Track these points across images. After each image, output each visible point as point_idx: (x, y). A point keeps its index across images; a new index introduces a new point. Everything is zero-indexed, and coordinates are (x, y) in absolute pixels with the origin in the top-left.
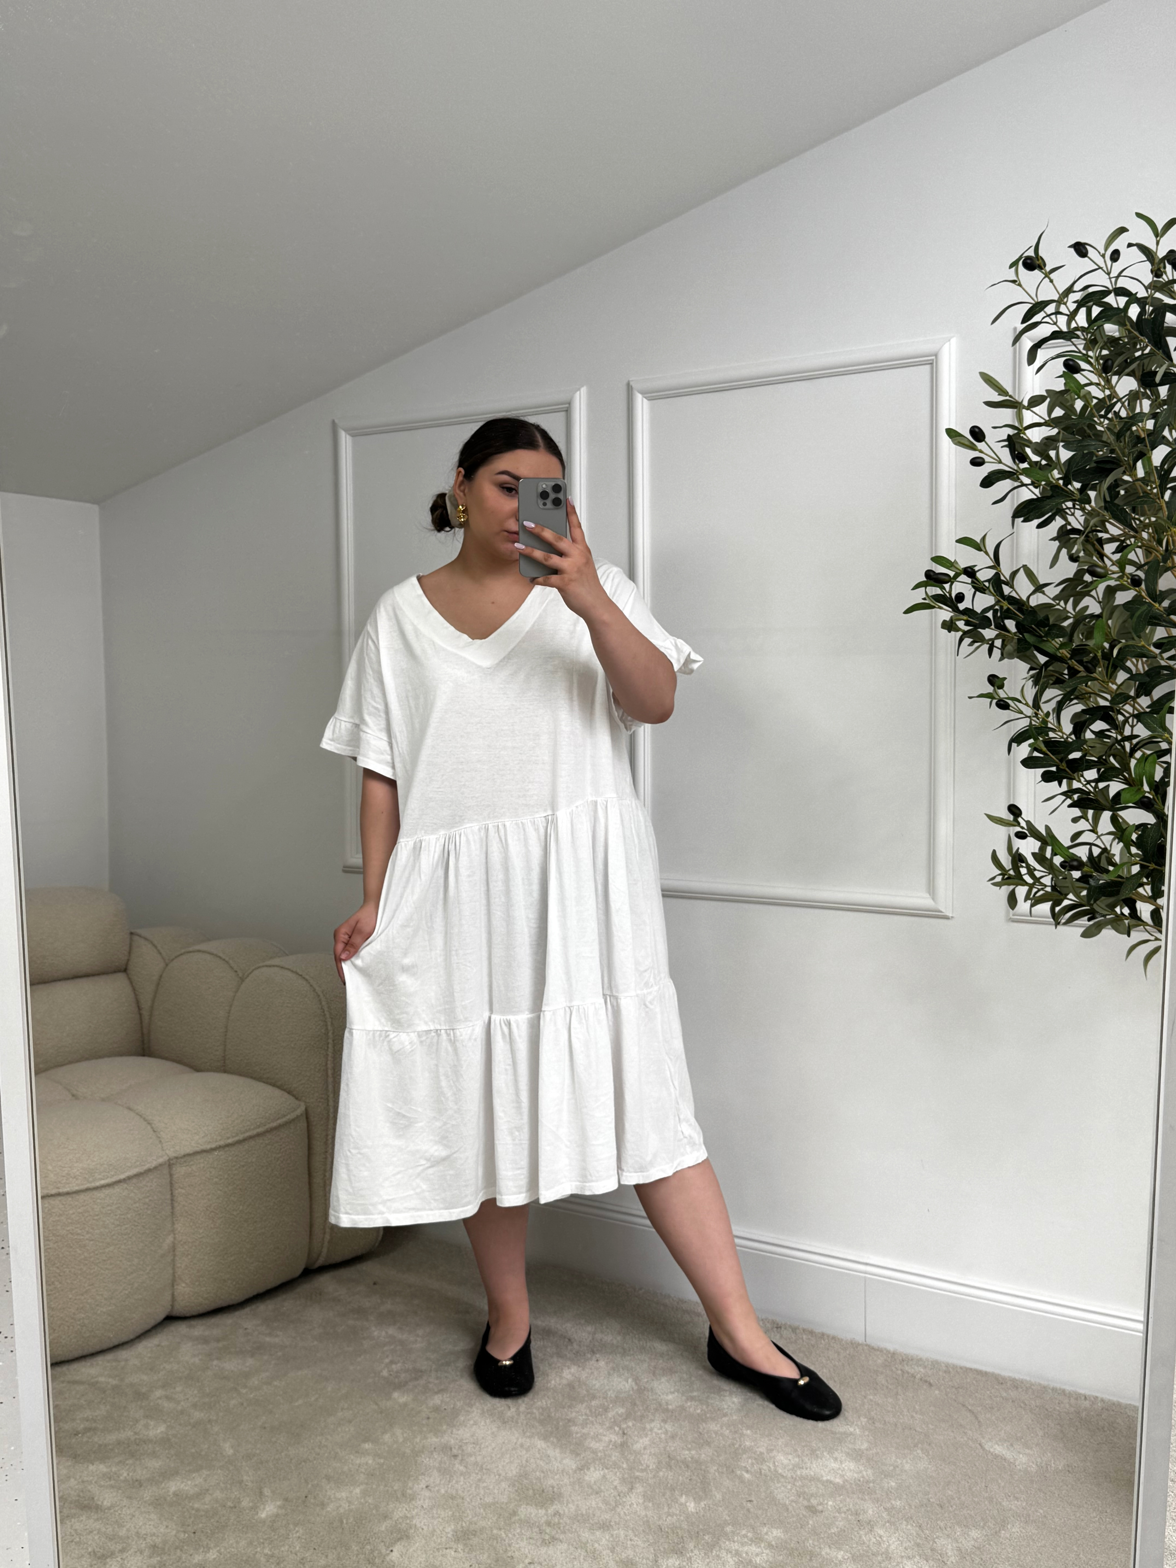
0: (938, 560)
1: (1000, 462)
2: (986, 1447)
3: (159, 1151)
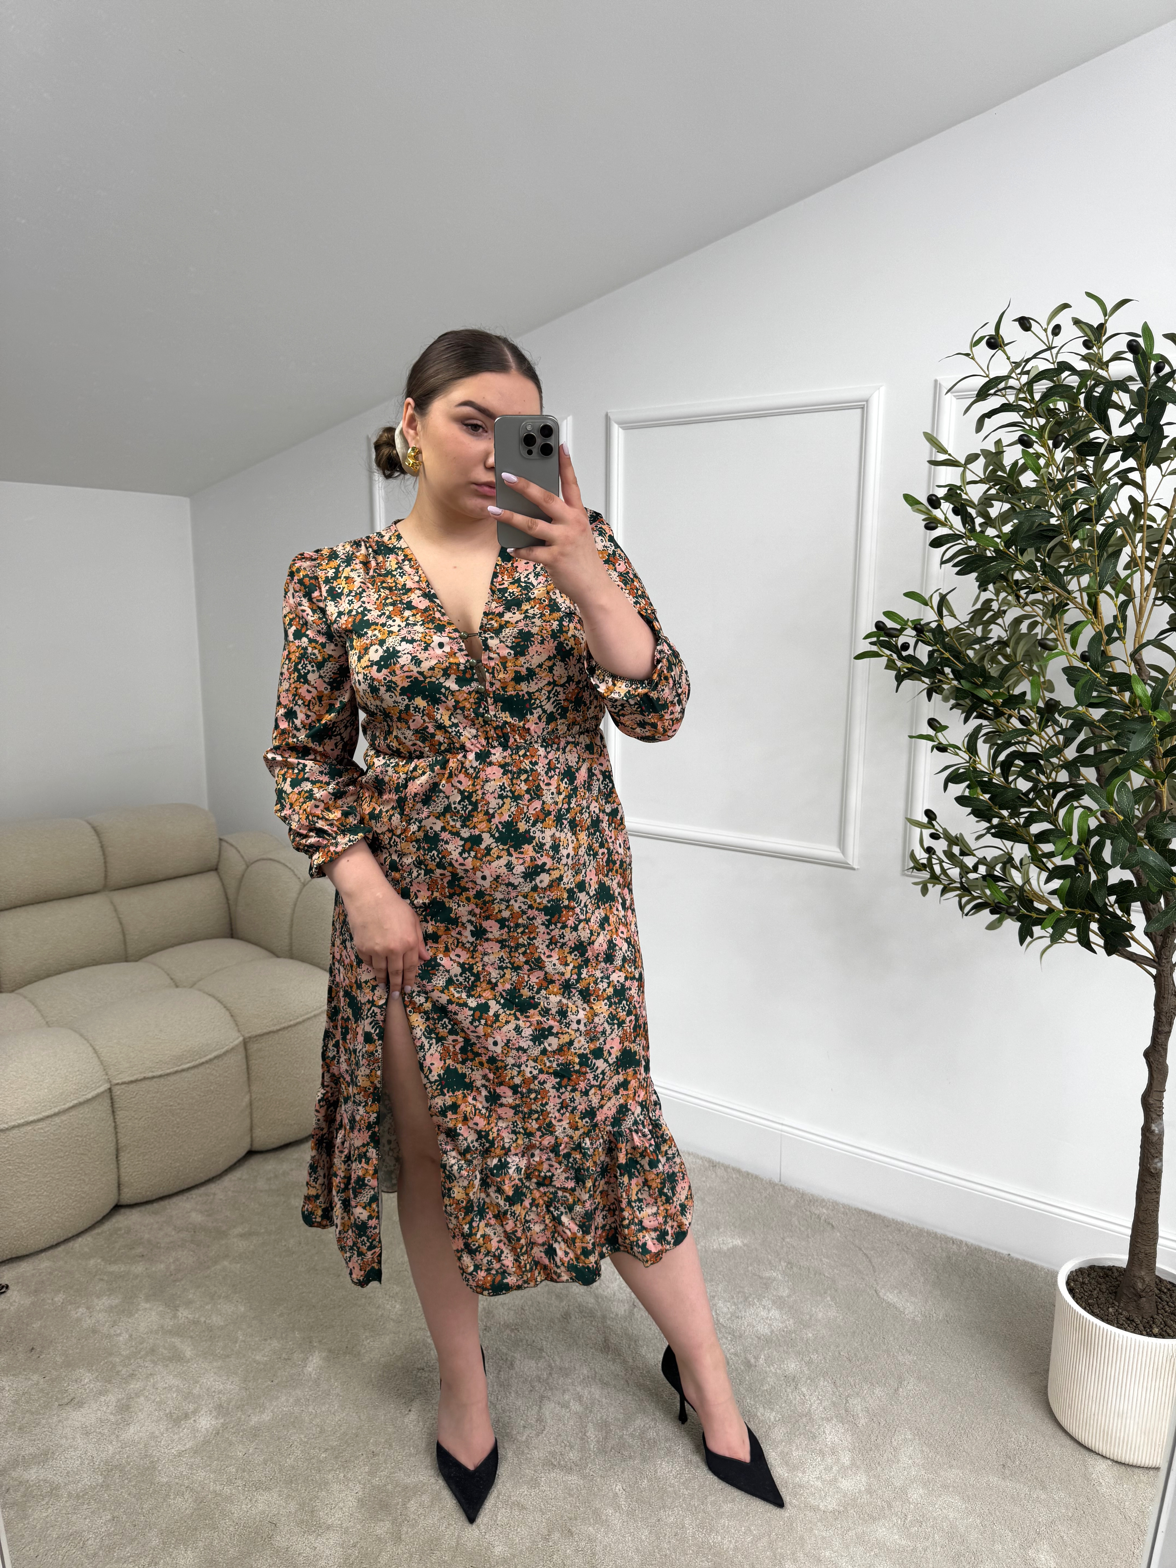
0: (889, 614)
2: (881, 1294)
3: (235, 1034)
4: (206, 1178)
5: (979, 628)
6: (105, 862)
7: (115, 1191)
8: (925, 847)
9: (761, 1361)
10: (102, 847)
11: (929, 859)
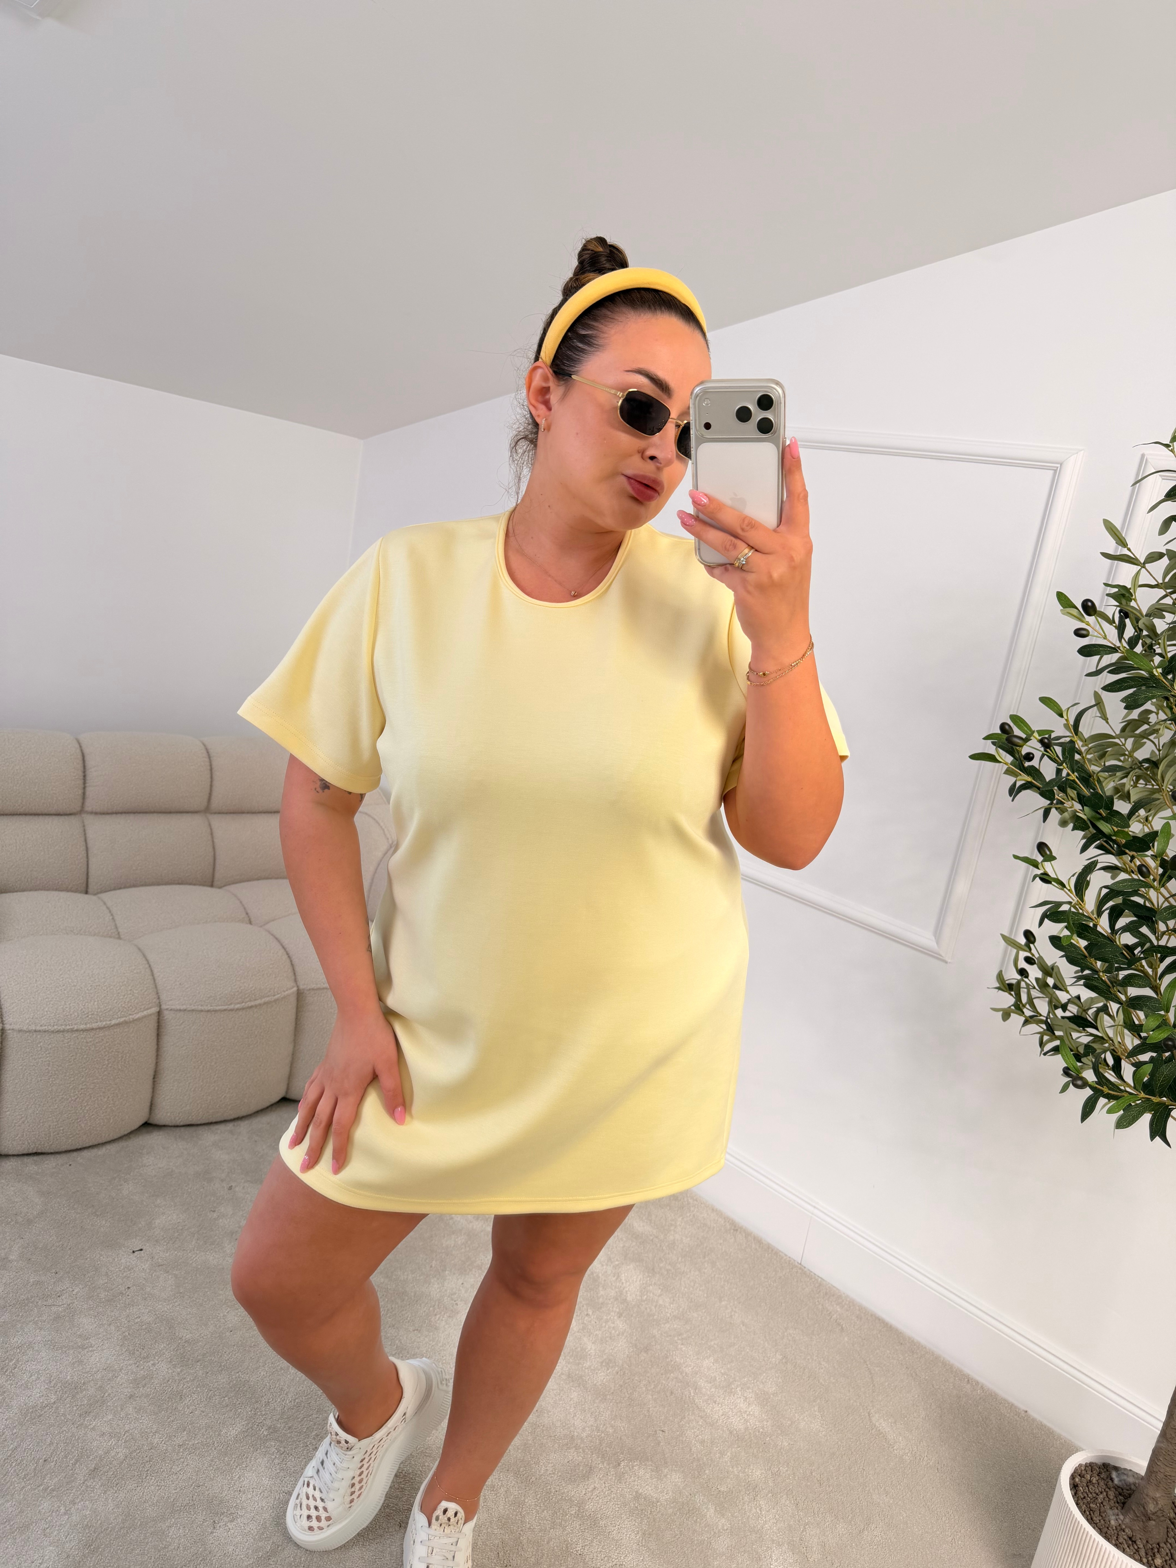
0: (1015, 718)
1: (1105, 638)
2: (873, 1419)
3: (291, 983)
4: (236, 1116)
5: (1129, 743)
6: (211, 786)
7: (147, 1110)
8: (1019, 967)
9: (726, 1458)
10: (211, 770)
11: (1019, 983)
